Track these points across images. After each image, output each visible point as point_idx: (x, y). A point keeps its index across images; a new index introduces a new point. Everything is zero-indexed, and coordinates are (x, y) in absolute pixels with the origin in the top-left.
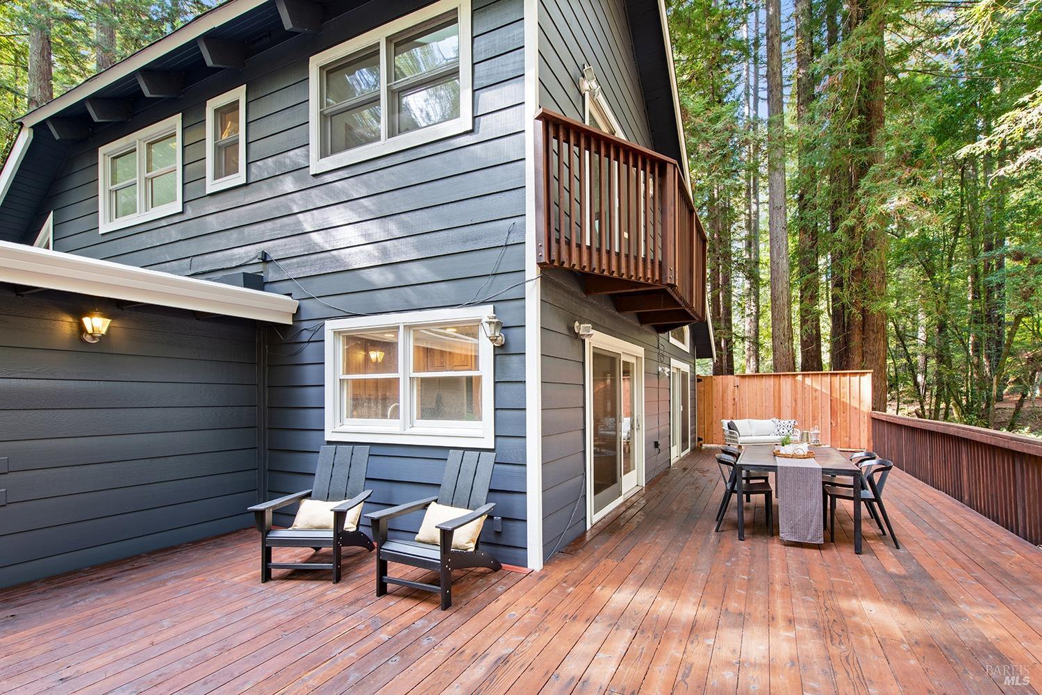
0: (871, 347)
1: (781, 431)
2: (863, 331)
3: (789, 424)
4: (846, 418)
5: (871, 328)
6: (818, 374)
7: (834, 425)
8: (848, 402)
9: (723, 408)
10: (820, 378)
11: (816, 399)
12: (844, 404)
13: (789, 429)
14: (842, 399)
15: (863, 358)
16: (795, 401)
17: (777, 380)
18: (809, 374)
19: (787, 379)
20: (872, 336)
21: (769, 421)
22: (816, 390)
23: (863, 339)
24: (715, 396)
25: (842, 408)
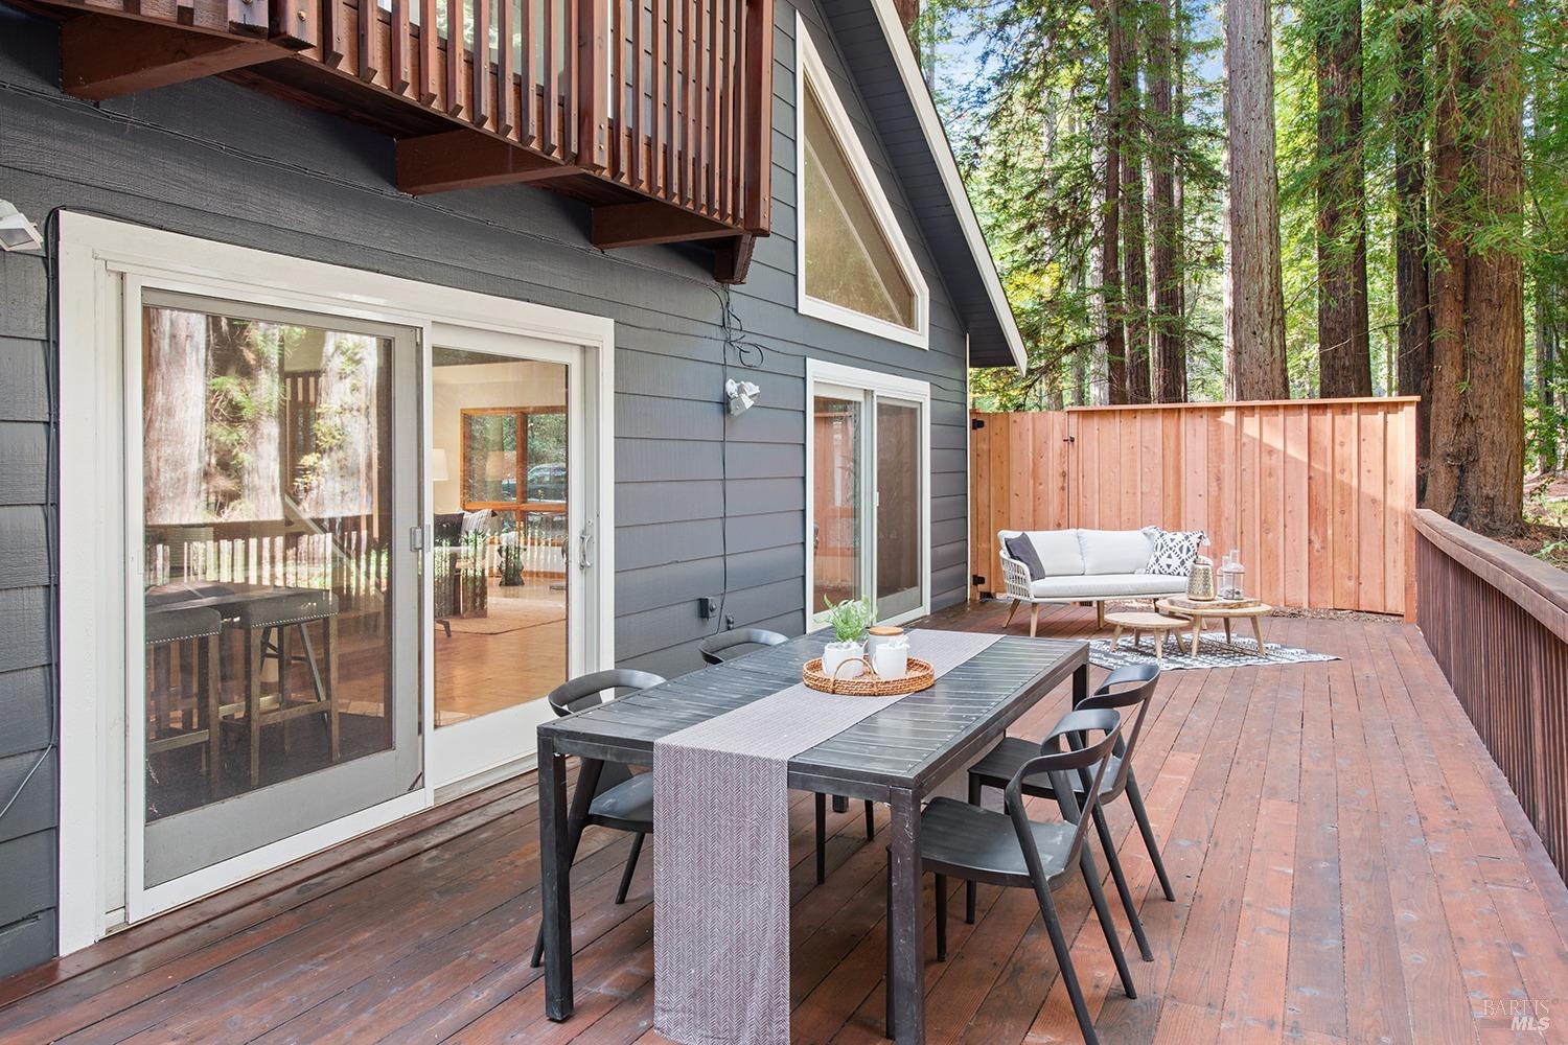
0: (1485, 343)
1: (1164, 561)
2: (1465, 303)
3: (1186, 544)
4: (1348, 526)
5: (1486, 295)
6: (1276, 407)
7: (1317, 545)
8: (1355, 483)
9: (1037, 498)
10: (1281, 417)
11: (1270, 475)
12: (1345, 489)
13: (1184, 556)
14: (1338, 476)
15: (1465, 371)
16: (1218, 479)
17: (1171, 423)
18: (1253, 408)
19: (1198, 421)
20: (1487, 315)
21: (1136, 536)
22: (1271, 451)
23: (1466, 323)
24: (1015, 467)
25: (1338, 498)
